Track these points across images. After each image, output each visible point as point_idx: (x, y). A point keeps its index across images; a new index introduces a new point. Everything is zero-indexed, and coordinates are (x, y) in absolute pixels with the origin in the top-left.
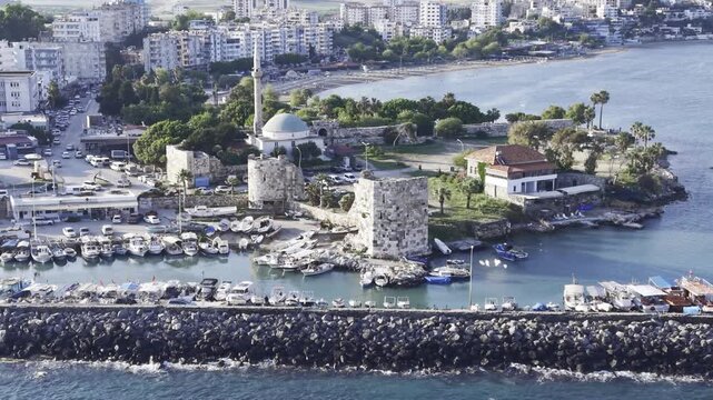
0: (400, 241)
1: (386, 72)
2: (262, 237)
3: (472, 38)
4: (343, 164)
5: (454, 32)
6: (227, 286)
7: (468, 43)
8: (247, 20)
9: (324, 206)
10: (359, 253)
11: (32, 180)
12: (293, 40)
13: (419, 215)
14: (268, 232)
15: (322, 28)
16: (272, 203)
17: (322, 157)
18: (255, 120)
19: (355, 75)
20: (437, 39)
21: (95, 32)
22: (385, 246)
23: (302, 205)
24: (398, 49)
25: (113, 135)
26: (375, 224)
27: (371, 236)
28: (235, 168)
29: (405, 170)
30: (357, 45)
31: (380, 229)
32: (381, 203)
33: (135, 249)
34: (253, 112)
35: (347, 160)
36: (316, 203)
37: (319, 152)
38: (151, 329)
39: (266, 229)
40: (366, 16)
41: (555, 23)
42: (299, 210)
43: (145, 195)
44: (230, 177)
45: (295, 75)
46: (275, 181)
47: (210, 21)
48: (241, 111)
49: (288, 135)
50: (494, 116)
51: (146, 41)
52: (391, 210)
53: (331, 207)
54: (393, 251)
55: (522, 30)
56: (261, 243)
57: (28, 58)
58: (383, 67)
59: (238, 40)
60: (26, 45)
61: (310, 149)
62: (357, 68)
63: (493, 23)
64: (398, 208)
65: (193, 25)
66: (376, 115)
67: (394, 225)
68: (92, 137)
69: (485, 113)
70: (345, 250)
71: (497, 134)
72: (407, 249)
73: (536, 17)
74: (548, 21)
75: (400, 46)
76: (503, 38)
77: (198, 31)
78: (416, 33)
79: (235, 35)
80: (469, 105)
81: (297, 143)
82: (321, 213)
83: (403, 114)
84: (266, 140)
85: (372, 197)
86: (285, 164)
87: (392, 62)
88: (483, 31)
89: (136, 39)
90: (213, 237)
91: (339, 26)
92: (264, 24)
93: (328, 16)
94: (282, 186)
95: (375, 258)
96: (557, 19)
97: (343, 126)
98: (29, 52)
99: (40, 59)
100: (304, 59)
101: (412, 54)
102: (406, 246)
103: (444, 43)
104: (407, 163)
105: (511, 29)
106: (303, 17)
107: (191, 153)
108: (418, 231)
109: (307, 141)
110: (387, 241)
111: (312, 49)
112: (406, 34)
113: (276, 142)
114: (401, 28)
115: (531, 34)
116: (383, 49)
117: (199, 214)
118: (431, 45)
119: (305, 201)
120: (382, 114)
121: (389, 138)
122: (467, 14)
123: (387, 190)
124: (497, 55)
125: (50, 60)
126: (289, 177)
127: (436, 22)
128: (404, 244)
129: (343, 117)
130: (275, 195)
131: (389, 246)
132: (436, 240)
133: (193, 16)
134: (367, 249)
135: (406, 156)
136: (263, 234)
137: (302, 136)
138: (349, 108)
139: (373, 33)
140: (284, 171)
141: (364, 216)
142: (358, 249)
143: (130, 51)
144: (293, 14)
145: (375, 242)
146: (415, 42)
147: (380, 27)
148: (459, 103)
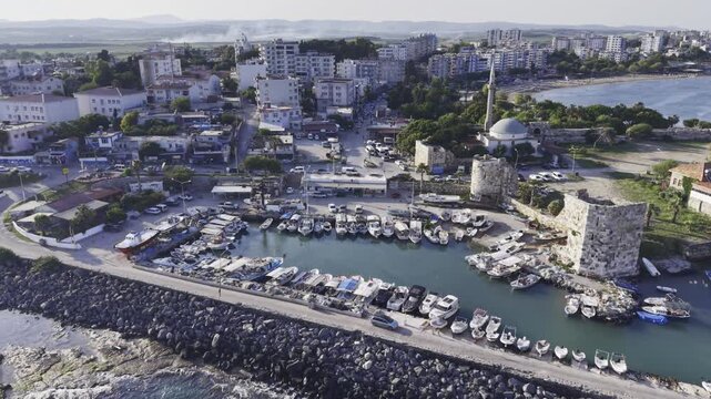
0: (609, 263)
1: (581, 81)
2: (476, 231)
3: (642, 59)
4: (552, 161)
5: (630, 55)
6: (432, 298)
7: (639, 63)
8: (494, 47)
9: (534, 206)
10: (565, 267)
11: (326, 158)
12: (521, 59)
13: (632, 239)
14: (482, 227)
15: (540, 52)
16: (489, 197)
17: (536, 154)
18: (486, 120)
19: (559, 83)
20: (617, 59)
21: (402, 55)
22: (593, 265)
23: (514, 201)
24: (590, 66)
25: (388, 126)
26: (584, 244)
27: (580, 254)
28: (464, 160)
29: (604, 170)
30: (563, 63)
31: (589, 249)
32: (594, 226)
33: (372, 231)
34: (485, 112)
35: (556, 158)
36: (526, 201)
37: (533, 151)
38: (343, 362)
39: (480, 223)
40: (569, 45)
41: (701, 51)
42: (511, 204)
43: (394, 179)
44: (460, 167)
45: (521, 81)
46: (493, 178)
47: (472, 48)
48: (478, 111)
49: (510, 136)
50: (674, 121)
51: (430, 59)
52: (604, 234)
53: (540, 207)
54: (601, 271)
55: (677, 54)
56: (475, 236)
57: (358, 70)
58: (580, 77)
59: (486, 60)
60: (358, 62)
61: (527, 148)
62: (562, 78)
63: (656, 50)
64: (611, 232)
65: (462, 49)
66: (580, 120)
67: (605, 248)
68: (374, 127)
69: (667, 118)
70: (551, 260)
71: (679, 138)
72: (615, 270)
73: (688, 47)
74: (697, 49)
75: (592, 64)
76: (664, 60)
77: (464, 54)
78: (603, 55)
79: (485, 56)
80: (655, 112)
81: (516, 143)
82: (532, 213)
83: (601, 118)
84: (491, 139)
85: (585, 219)
86: (503, 165)
87: (586, 75)
88: (649, 55)
89: (425, 59)
90: (436, 224)
91: (551, 50)
92: (504, 50)
93: (544, 45)
94: (499, 182)
95: (580, 275)
96: (704, 48)
97: (554, 127)
98: (358, 66)
99: (364, 71)
100: (526, 71)
101: (600, 68)
102: (614, 267)
103: (623, 63)
104: (606, 162)
105: (670, 53)
106: (529, 45)
107: (432, 148)
108: (629, 254)
109: (524, 142)
110: (595, 261)
111: (533, 65)
112: (596, 56)
113: (499, 141)
114: (592, 52)
115: (684, 58)
116: (580, 65)
117: (430, 200)
118: (614, 63)
119: (517, 198)
120: (585, 118)
121: (590, 139)
122: (638, 43)
123: (603, 214)
124: (660, 71)
125: (369, 71)
126: (505, 176)
127: (617, 48)
128: (612, 265)
129: (553, 120)
130: (493, 189)
131: (597, 266)
132: (645, 260)
133: (463, 45)
134: (573, 264)
135: (604, 155)
136: (478, 228)
137: (520, 137)
138: (559, 112)
139: (574, 55)
140: (503, 171)
141: (574, 233)
142: (564, 262)
143: (422, 66)
144: (523, 44)
145: (582, 260)
146: (602, 61)
147: (579, 51)
148: (647, 110)
